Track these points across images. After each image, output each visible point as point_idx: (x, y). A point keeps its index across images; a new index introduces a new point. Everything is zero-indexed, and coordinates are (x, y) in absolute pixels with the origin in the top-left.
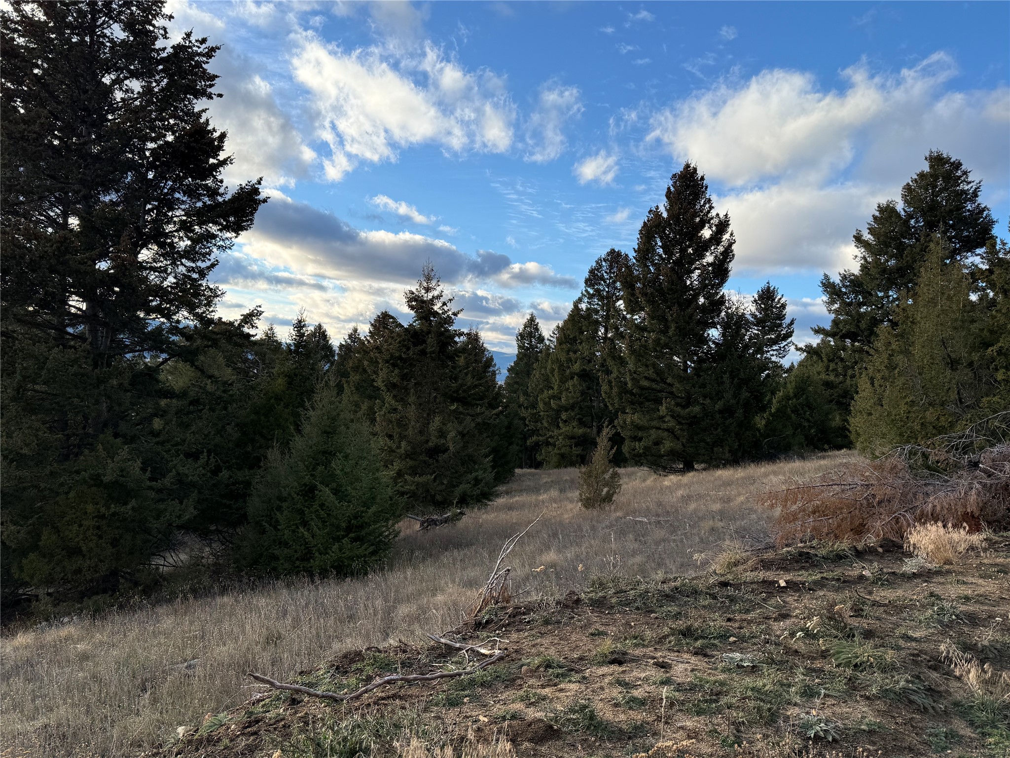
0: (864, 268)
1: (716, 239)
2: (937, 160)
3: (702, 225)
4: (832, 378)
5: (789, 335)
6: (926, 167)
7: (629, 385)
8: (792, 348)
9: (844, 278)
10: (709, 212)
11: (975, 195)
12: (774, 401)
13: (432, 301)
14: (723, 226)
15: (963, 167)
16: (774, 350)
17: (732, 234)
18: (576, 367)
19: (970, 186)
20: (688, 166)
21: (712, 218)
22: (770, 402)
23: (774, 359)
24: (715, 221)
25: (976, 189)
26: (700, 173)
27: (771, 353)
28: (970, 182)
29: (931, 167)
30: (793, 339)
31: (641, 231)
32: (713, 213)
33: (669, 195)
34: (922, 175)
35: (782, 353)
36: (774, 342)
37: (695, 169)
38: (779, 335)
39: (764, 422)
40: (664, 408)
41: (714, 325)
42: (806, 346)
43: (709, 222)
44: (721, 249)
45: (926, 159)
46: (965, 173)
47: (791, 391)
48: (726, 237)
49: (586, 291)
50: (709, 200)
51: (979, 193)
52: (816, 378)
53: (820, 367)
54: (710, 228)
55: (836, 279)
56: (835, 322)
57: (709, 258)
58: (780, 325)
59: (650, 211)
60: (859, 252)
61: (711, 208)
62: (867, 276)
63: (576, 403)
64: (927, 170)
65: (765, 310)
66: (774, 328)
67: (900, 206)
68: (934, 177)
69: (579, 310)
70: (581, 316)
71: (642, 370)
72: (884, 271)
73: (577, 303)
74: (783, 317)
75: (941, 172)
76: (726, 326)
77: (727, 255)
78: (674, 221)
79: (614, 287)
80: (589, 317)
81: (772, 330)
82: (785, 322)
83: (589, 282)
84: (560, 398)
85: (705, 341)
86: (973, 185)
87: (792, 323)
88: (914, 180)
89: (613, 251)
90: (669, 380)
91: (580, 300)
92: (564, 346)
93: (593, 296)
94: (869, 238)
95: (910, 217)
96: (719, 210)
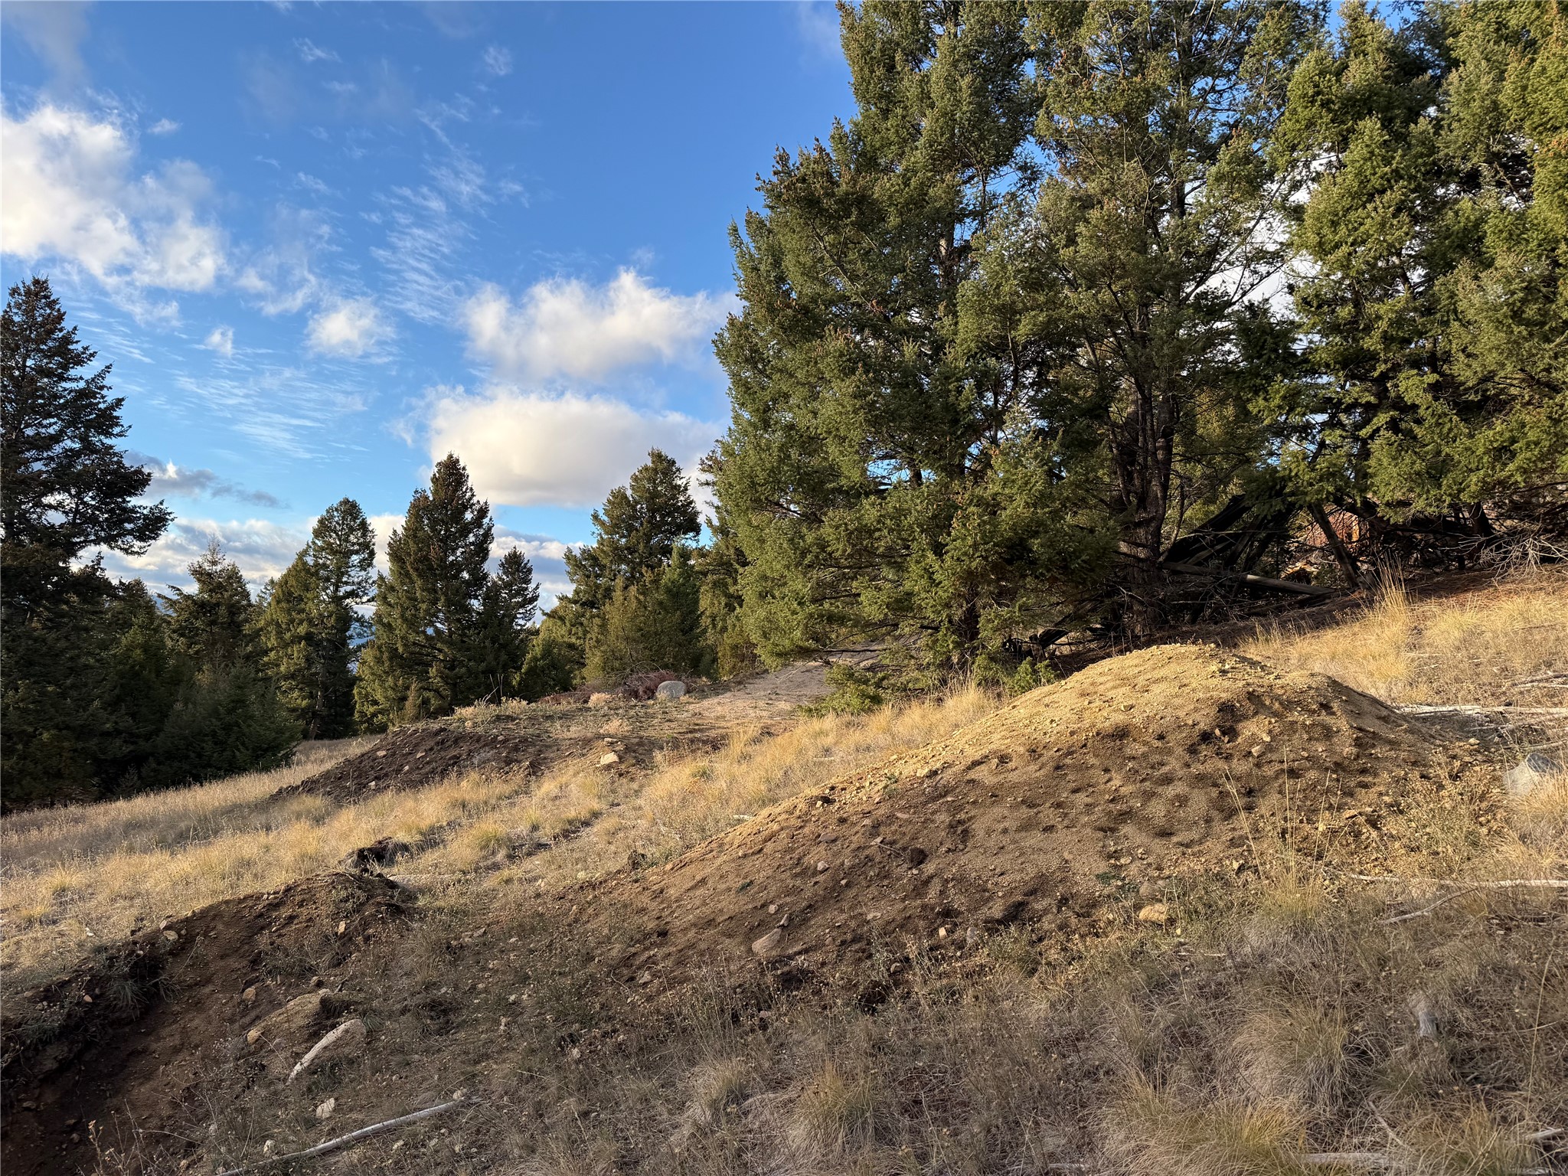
0: (601, 542)
1: (478, 522)
2: (658, 457)
3: (465, 508)
4: (573, 640)
5: (535, 599)
6: (649, 462)
7: (400, 650)
8: (538, 612)
9: (584, 551)
10: (470, 499)
11: (685, 489)
14: (483, 512)
15: (677, 465)
16: (520, 613)
17: (491, 520)
18: (302, 630)
19: (682, 481)
20: (451, 456)
21: (473, 505)
23: (521, 621)
24: (477, 507)
25: (686, 484)
26: (462, 464)
27: (518, 616)
28: (682, 478)
29: (653, 462)
30: (538, 603)
32: (475, 500)
33: (435, 480)
34: (646, 469)
35: (528, 617)
36: (522, 605)
37: (458, 461)
38: (525, 600)
39: (517, 680)
40: (434, 670)
41: (475, 597)
42: (550, 611)
43: (471, 508)
44: (482, 532)
45: (649, 455)
46: (678, 470)
48: (486, 521)
49: (314, 542)
50: (471, 489)
51: (688, 488)
52: (560, 640)
53: (563, 631)
54: (472, 512)
55: (577, 553)
56: (577, 592)
57: (471, 539)
58: (526, 589)
59: (416, 492)
60: (598, 529)
61: (473, 495)
62: (603, 551)
63: (299, 670)
64: (650, 464)
65: (513, 574)
66: (521, 592)
67: (629, 493)
68: (655, 471)
69: (305, 564)
70: (308, 571)
71: (412, 637)
72: (616, 549)
73: (302, 555)
74: (528, 582)
75: (660, 467)
76: (487, 597)
77: (487, 536)
78: (440, 505)
79: (347, 541)
80: (317, 573)
81: (518, 593)
82: (532, 586)
83: (317, 533)
84: (278, 666)
85: (468, 610)
86: (684, 481)
87: (537, 588)
88: (640, 472)
89: (346, 502)
90: (439, 645)
91: (305, 553)
92: (284, 605)
93: (322, 549)
94: (605, 518)
95: (637, 503)
96: (480, 497)
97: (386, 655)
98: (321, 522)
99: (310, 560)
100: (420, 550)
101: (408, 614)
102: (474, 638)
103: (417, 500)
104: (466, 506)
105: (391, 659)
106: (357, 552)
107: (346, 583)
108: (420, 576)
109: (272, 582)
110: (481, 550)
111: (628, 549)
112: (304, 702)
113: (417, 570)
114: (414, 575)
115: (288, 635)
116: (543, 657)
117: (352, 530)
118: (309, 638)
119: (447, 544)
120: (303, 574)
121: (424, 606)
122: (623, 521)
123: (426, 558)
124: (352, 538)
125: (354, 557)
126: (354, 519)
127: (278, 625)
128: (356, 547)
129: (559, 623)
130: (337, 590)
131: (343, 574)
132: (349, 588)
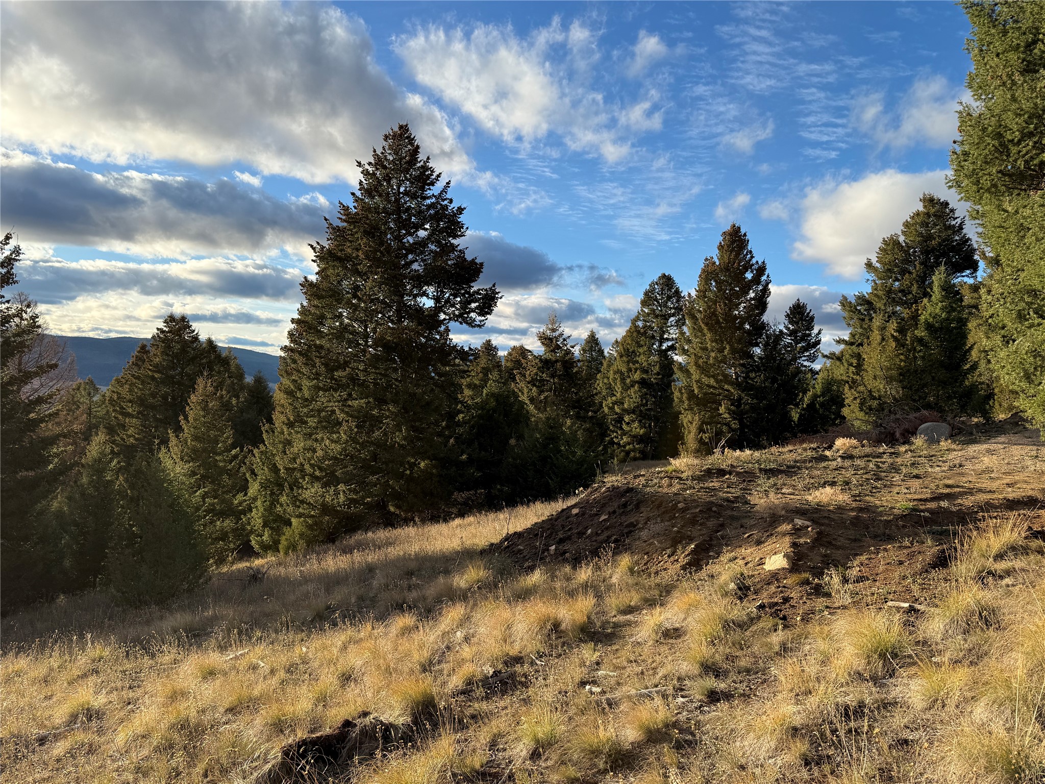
1: (756, 280)
2: (929, 201)
5: (817, 343)
6: (920, 207)
7: (696, 392)
8: (820, 354)
9: (859, 298)
10: (750, 260)
11: (961, 228)
12: (806, 399)
13: (557, 338)
14: (761, 270)
15: (950, 206)
16: (805, 356)
17: (768, 276)
18: (637, 376)
19: (956, 221)
20: (734, 225)
21: (753, 265)
22: (802, 400)
23: (806, 363)
24: (756, 266)
25: (961, 223)
26: (743, 231)
27: (803, 358)
28: (957, 218)
29: (925, 207)
30: (820, 347)
31: (700, 276)
32: (754, 261)
33: (721, 247)
34: (918, 214)
35: (812, 359)
36: (805, 349)
37: (739, 228)
38: (809, 344)
39: (798, 415)
40: (723, 408)
41: (757, 345)
42: (830, 354)
43: (751, 268)
44: (760, 288)
45: (921, 200)
46: (952, 211)
47: (819, 390)
48: (764, 278)
49: (642, 310)
50: (751, 252)
51: (964, 227)
52: (838, 378)
53: (842, 370)
54: (752, 272)
55: (853, 300)
56: (853, 335)
57: (752, 295)
58: (810, 335)
59: (706, 259)
60: (872, 276)
61: (752, 257)
62: (876, 295)
63: (637, 407)
64: (921, 209)
65: (797, 323)
66: (805, 337)
67: (902, 239)
68: (928, 215)
69: (636, 327)
70: (639, 332)
71: (705, 380)
72: (889, 292)
73: (634, 321)
74: (812, 328)
75: (932, 211)
76: (766, 345)
77: (765, 292)
78: (726, 268)
79: (666, 306)
80: (645, 333)
81: (803, 339)
82: (815, 331)
83: (644, 303)
84: (623, 404)
85: (751, 356)
86: (959, 221)
87: (819, 333)
88: (912, 218)
89: (664, 276)
90: (726, 387)
91: (637, 319)
92: (624, 358)
93: (648, 314)
94: (878, 265)
95: (909, 247)
96: (758, 258)
97: (685, 396)
98: (646, 294)
99: (640, 324)
100: (709, 307)
101: (701, 361)
102: (758, 379)
103: (707, 266)
104: (748, 266)
105: (689, 399)
106: (673, 315)
107: (668, 339)
108: (709, 329)
109: (617, 342)
110: (761, 303)
111: (902, 291)
112: (642, 431)
113: (707, 324)
114: (705, 331)
115: (628, 381)
116: (823, 394)
117: (669, 298)
118: (643, 383)
119: (731, 301)
120: (635, 334)
121: (713, 354)
122: (896, 266)
123: (714, 314)
124: (669, 304)
125: (672, 319)
126: (670, 289)
127: (622, 373)
128: (673, 311)
129: (838, 363)
130: (661, 345)
131: (664, 332)
132: (670, 343)
